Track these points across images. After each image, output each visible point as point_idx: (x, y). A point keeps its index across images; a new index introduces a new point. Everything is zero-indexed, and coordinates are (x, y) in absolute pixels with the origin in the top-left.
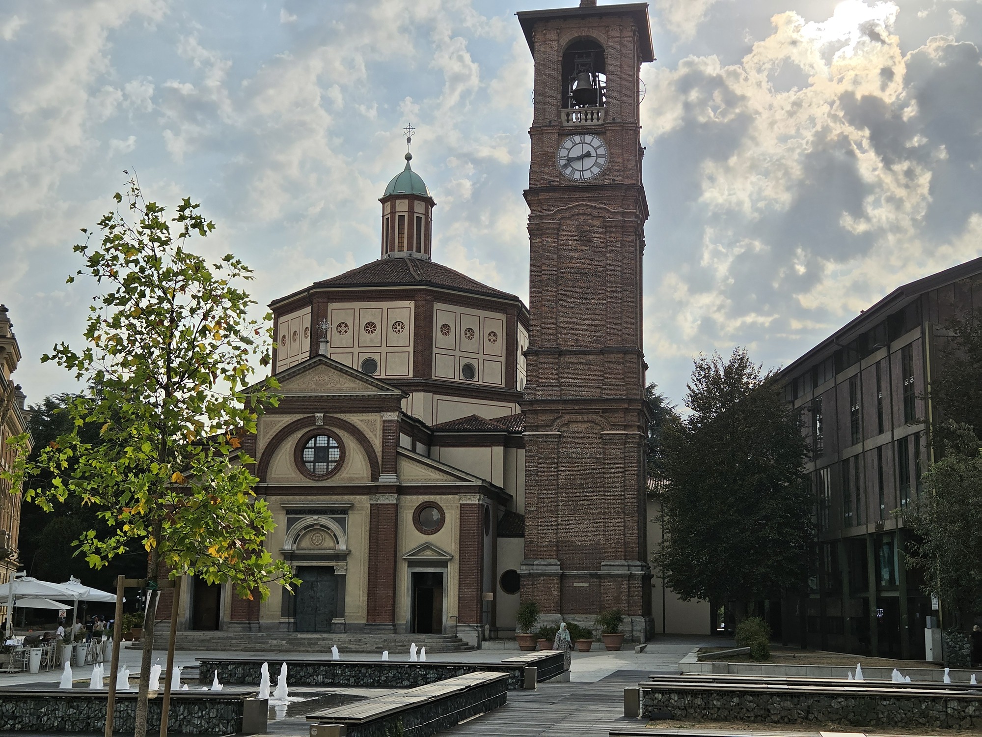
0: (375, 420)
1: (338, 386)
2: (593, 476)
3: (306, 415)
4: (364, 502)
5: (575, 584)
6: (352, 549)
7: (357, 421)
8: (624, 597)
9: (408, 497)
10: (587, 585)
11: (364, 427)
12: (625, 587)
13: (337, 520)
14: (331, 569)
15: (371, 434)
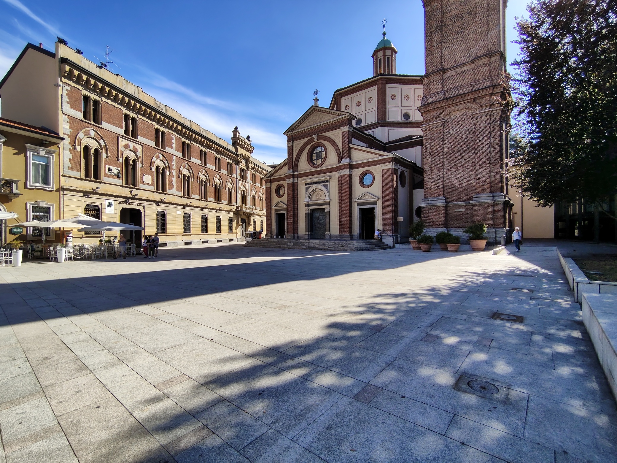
0: (339, 133)
1: (322, 120)
2: (467, 143)
3: (310, 138)
4: (336, 175)
5: (456, 210)
6: (331, 198)
7: (331, 135)
8: (489, 216)
9: (356, 170)
10: (463, 210)
11: (334, 137)
12: (490, 210)
13: (324, 186)
14: (324, 209)
15: (337, 140)
